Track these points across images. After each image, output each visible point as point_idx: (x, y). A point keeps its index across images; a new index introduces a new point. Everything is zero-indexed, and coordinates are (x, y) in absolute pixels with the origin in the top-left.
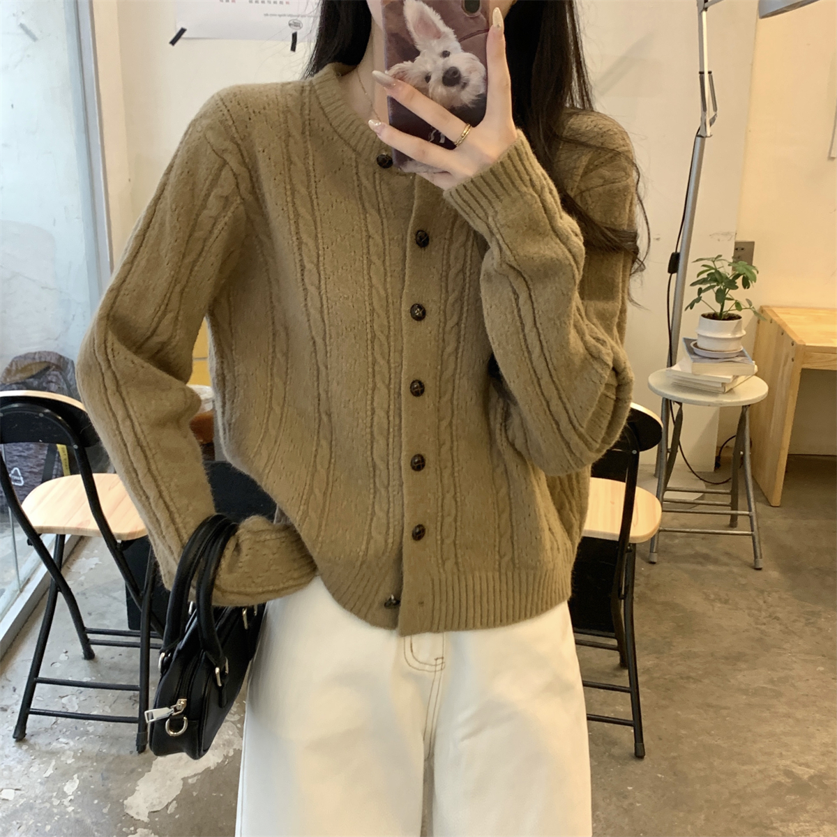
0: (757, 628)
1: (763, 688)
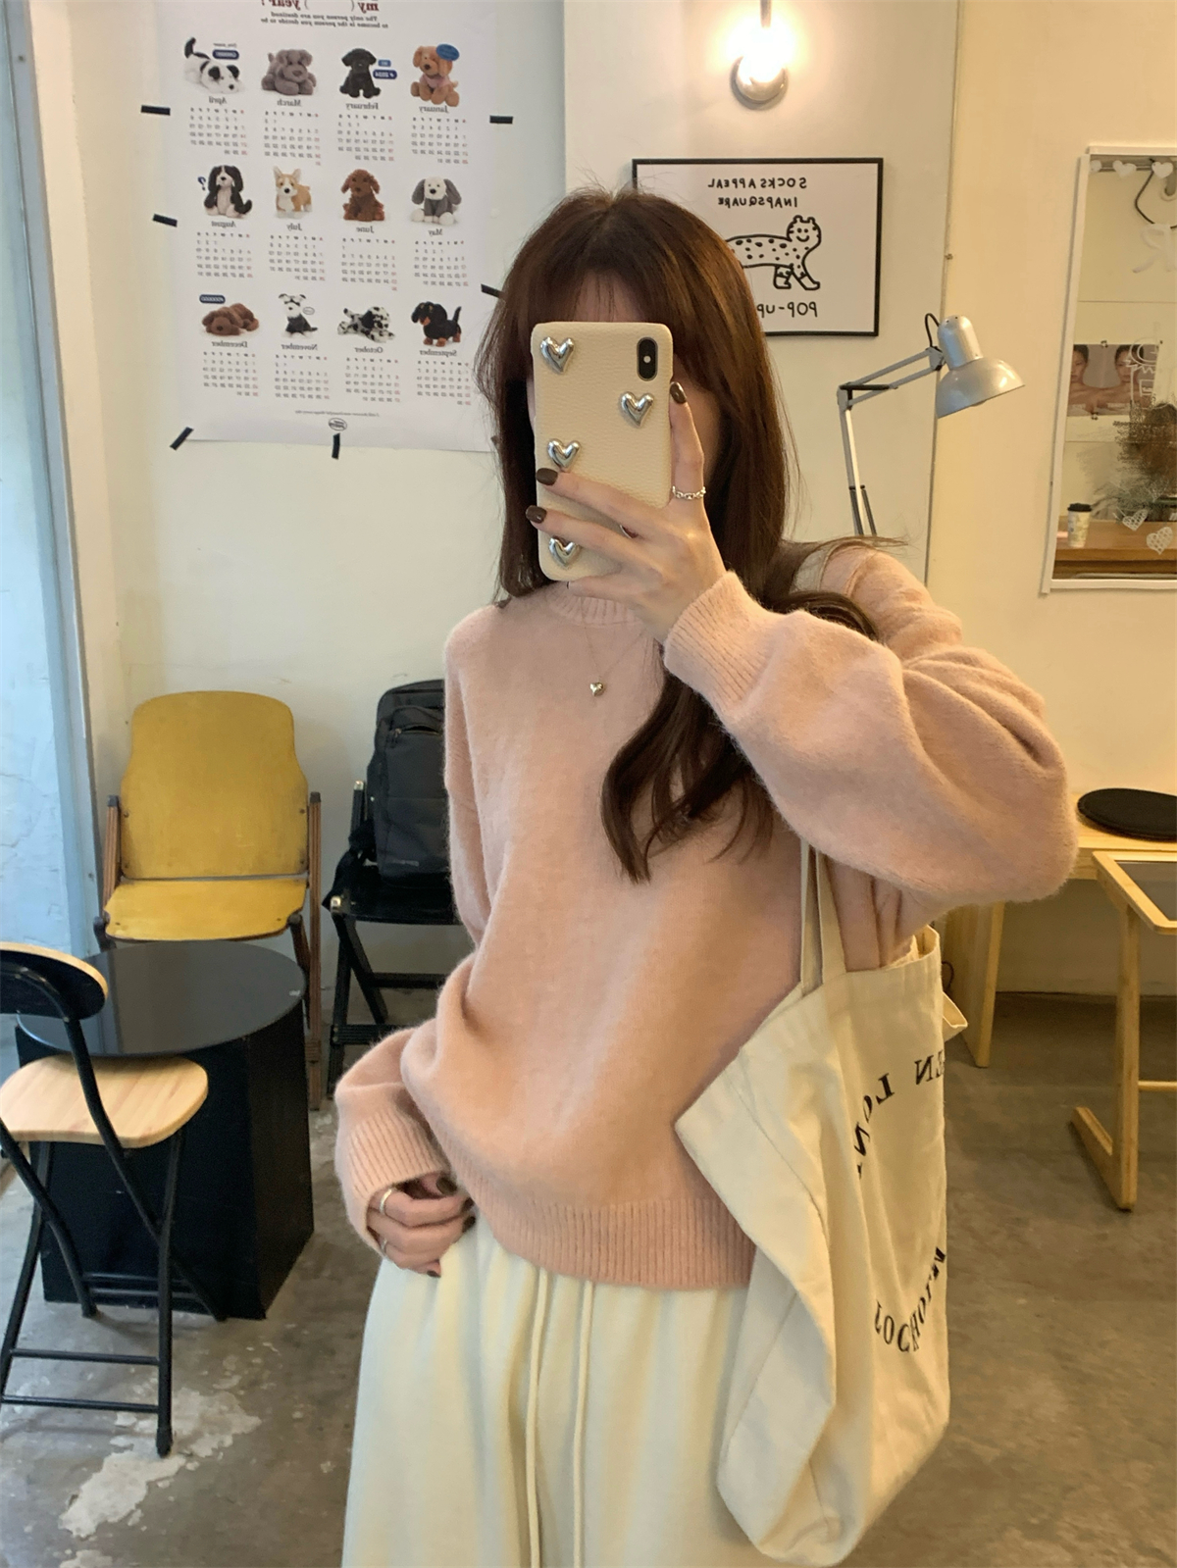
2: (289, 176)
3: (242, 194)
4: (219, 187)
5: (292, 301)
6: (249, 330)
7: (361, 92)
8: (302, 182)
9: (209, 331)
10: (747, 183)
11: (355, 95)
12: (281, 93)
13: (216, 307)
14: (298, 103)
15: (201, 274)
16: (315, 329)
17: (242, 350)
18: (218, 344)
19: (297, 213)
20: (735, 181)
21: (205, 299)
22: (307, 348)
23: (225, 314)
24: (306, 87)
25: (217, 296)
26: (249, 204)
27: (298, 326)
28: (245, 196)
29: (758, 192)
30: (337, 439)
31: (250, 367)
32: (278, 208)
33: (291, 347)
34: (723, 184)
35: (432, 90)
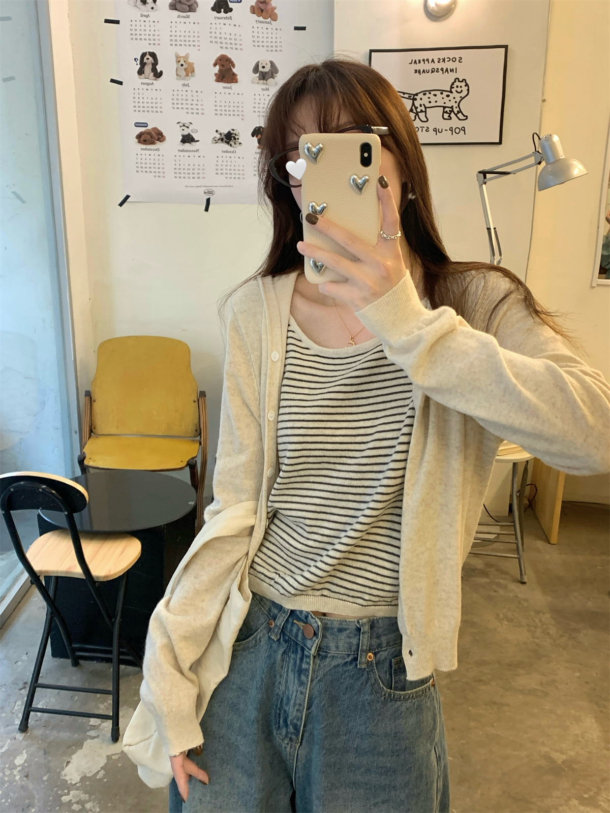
0: (533, 642)
1: (535, 689)
2: (183, 57)
3: (157, 67)
4: (145, 63)
5: (184, 126)
6: (160, 142)
7: (222, 10)
8: (190, 60)
9: (139, 142)
10: (430, 61)
11: (219, 12)
12: (179, 11)
13: (143, 129)
14: (188, 17)
15: (135, 111)
16: (198, 141)
17: (157, 153)
18: (144, 149)
19: (187, 78)
20: (424, 60)
21: (138, 125)
22: (192, 151)
23: (148, 133)
24: (193, 7)
25: (144, 123)
26: (161, 72)
27: (187, 139)
28: (159, 68)
29: (436, 65)
30: (208, 201)
31: (161, 162)
32: (177, 75)
33: (183, 151)
34: (417, 62)
35: (262, 11)
